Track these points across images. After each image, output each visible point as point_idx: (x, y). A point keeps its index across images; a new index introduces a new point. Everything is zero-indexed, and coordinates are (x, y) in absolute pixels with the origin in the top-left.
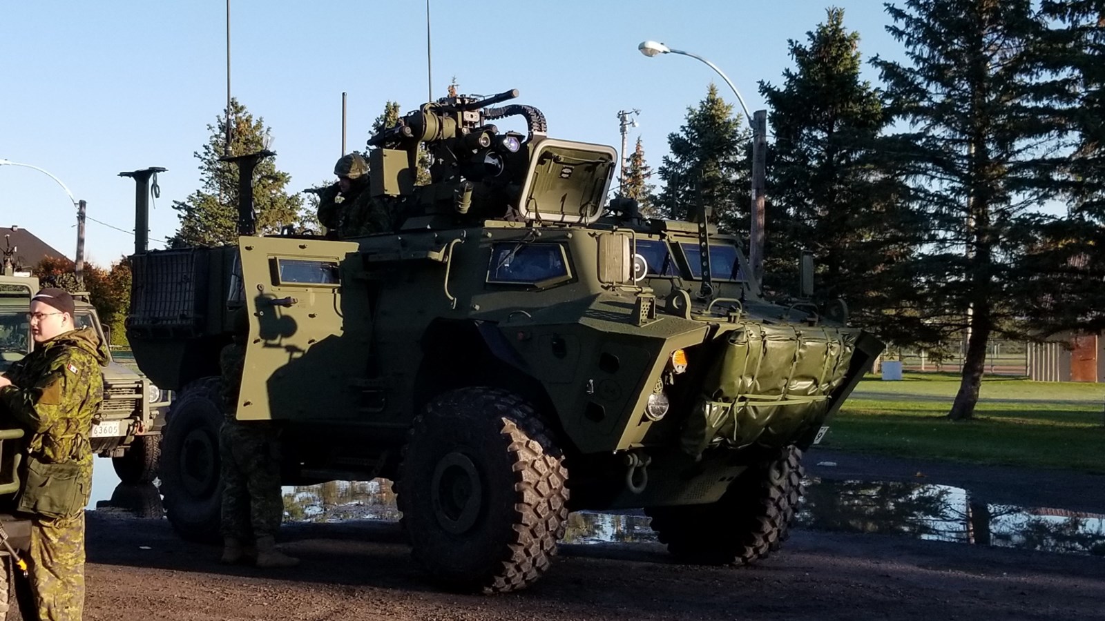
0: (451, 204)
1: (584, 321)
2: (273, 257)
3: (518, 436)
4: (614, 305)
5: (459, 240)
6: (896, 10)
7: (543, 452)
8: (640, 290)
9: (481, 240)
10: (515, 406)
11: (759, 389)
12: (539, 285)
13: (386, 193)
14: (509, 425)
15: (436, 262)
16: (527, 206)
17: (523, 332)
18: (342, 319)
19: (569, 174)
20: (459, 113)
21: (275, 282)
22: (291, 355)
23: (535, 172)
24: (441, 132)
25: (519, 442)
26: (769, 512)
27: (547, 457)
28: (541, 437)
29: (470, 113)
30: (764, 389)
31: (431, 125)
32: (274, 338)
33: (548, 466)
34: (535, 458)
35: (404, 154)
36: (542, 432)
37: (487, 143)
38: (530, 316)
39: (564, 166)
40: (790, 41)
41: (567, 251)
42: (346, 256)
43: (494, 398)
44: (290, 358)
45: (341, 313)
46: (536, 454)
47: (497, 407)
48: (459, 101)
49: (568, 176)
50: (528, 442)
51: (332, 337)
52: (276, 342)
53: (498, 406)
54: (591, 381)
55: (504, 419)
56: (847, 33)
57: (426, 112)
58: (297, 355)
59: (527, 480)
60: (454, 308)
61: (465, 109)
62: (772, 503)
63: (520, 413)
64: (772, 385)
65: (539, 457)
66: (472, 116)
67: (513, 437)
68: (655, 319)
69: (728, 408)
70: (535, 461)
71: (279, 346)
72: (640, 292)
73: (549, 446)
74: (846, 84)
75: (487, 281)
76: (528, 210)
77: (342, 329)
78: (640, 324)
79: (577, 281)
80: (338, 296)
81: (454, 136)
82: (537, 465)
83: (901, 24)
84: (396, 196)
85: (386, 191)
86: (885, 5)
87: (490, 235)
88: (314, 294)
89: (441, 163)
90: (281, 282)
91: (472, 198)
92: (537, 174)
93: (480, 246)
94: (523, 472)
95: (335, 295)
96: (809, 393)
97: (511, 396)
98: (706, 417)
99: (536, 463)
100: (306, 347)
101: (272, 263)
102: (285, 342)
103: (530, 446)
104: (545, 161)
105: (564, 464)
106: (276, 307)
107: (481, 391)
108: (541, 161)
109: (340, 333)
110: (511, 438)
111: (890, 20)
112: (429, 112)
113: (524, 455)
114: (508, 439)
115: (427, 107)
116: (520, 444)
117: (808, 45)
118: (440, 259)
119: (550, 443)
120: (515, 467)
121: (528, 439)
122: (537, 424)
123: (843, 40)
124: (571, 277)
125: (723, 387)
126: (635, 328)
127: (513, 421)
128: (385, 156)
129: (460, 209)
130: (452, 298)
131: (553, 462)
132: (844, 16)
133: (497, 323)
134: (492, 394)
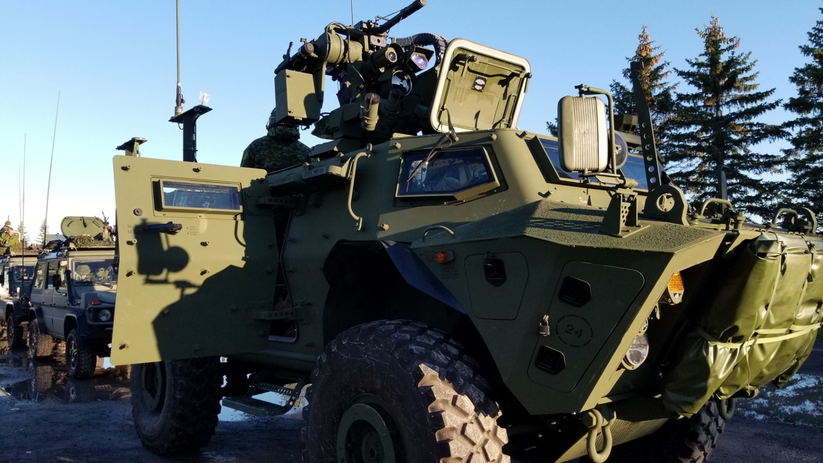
0: (358, 121)
1: (531, 232)
2: (157, 180)
3: (443, 391)
4: (567, 212)
5: (364, 154)
7: (476, 410)
8: (622, 182)
9: (390, 152)
10: (433, 348)
11: (773, 321)
12: (459, 196)
13: (289, 114)
14: (430, 375)
15: (338, 177)
16: (439, 117)
17: (443, 253)
18: (244, 248)
19: (483, 86)
20: (366, 37)
21: (158, 207)
22: (183, 291)
23: (447, 78)
24: (347, 54)
25: (444, 400)
26: (699, 439)
27: (481, 417)
28: (472, 388)
29: (377, 38)
30: (778, 320)
31: (336, 46)
32: (159, 273)
33: (483, 430)
34: (465, 420)
35: (310, 77)
36: (471, 381)
37: (394, 59)
38: (452, 233)
39: (478, 75)
41: (492, 154)
42: (251, 183)
43: (408, 336)
44: (182, 295)
45: (244, 242)
46: (466, 414)
47: (412, 350)
48: (365, 26)
49: (481, 88)
50: (455, 398)
51: (231, 268)
52: (162, 276)
53: (414, 347)
54: (546, 318)
55: (422, 366)
57: (330, 32)
58: (189, 291)
59: (457, 455)
60: (359, 229)
61: (371, 33)
62: (701, 428)
63: (441, 357)
64: (788, 316)
65: (470, 417)
66: (379, 41)
67: (434, 392)
68: (639, 226)
69: (737, 349)
70: (465, 425)
71: (165, 282)
72: (622, 186)
73: (482, 400)
75: (396, 196)
76: (440, 123)
77: (243, 259)
78: (620, 234)
79: (507, 188)
80: (241, 224)
81: (361, 59)
82: (470, 430)
84: (301, 119)
85: (290, 112)
87: (398, 145)
88: (206, 220)
89: (348, 86)
90: (164, 206)
91: (379, 113)
92: (450, 80)
93: (389, 159)
94: (451, 444)
95: (237, 223)
96: (812, 321)
97: (429, 332)
98: (710, 365)
99: (467, 428)
100: (199, 280)
101: (156, 187)
102: (173, 277)
103: (458, 403)
104: (458, 67)
105: (501, 423)
106: (163, 235)
107: (392, 327)
108: (453, 67)
109: (241, 264)
110: (433, 394)
112: (333, 32)
113: (452, 419)
114: (428, 395)
115: (332, 27)
116: (445, 402)
118: (344, 175)
119: (483, 396)
120: (440, 435)
121: (455, 394)
122: (464, 370)
124: (499, 185)
125: (739, 323)
126: (615, 239)
127: (434, 369)
128: (288, 76)
129: (367, 125)
130: (357, 218)
131: (489, 422)
133: (410, 244)
134: (405, 332)
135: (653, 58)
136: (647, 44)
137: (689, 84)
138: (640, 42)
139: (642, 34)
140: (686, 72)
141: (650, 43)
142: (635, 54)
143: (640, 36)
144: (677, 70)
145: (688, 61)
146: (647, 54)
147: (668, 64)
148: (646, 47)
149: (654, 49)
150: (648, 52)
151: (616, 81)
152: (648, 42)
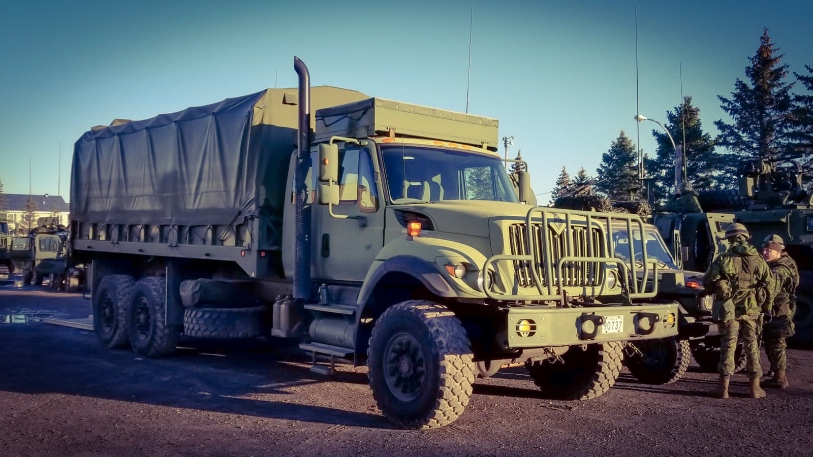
2: (717, 221)
6: (723, 98)
15: (783, 223)
21: (719, 230)
40: (668, 112)
56: (694, 107)
74: (695, 133)
83: (726, 104)
86: (718, 96)
87: (804, 212)
89: (766, 183)
111: (721, 103)
117: (674, 113)
123: (692, 111)
130: (791, 237)
132: (692, 100)
135: (773, 60)
136: (768, 46)
137: (808, 89)
138: (762, 43)
139: (764, 36)
140: (805, 77)
141: (771, 45)
142: (756, 54)
143: (762, 38)
144: (797, 75)
145: (807, 67)
146: (768, 55)
147: (788, 67)
148: (767, 48)
149: (774, 50)
150: (769, 54)
151: (740, 80)
152: (769, 43)
